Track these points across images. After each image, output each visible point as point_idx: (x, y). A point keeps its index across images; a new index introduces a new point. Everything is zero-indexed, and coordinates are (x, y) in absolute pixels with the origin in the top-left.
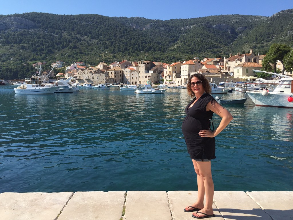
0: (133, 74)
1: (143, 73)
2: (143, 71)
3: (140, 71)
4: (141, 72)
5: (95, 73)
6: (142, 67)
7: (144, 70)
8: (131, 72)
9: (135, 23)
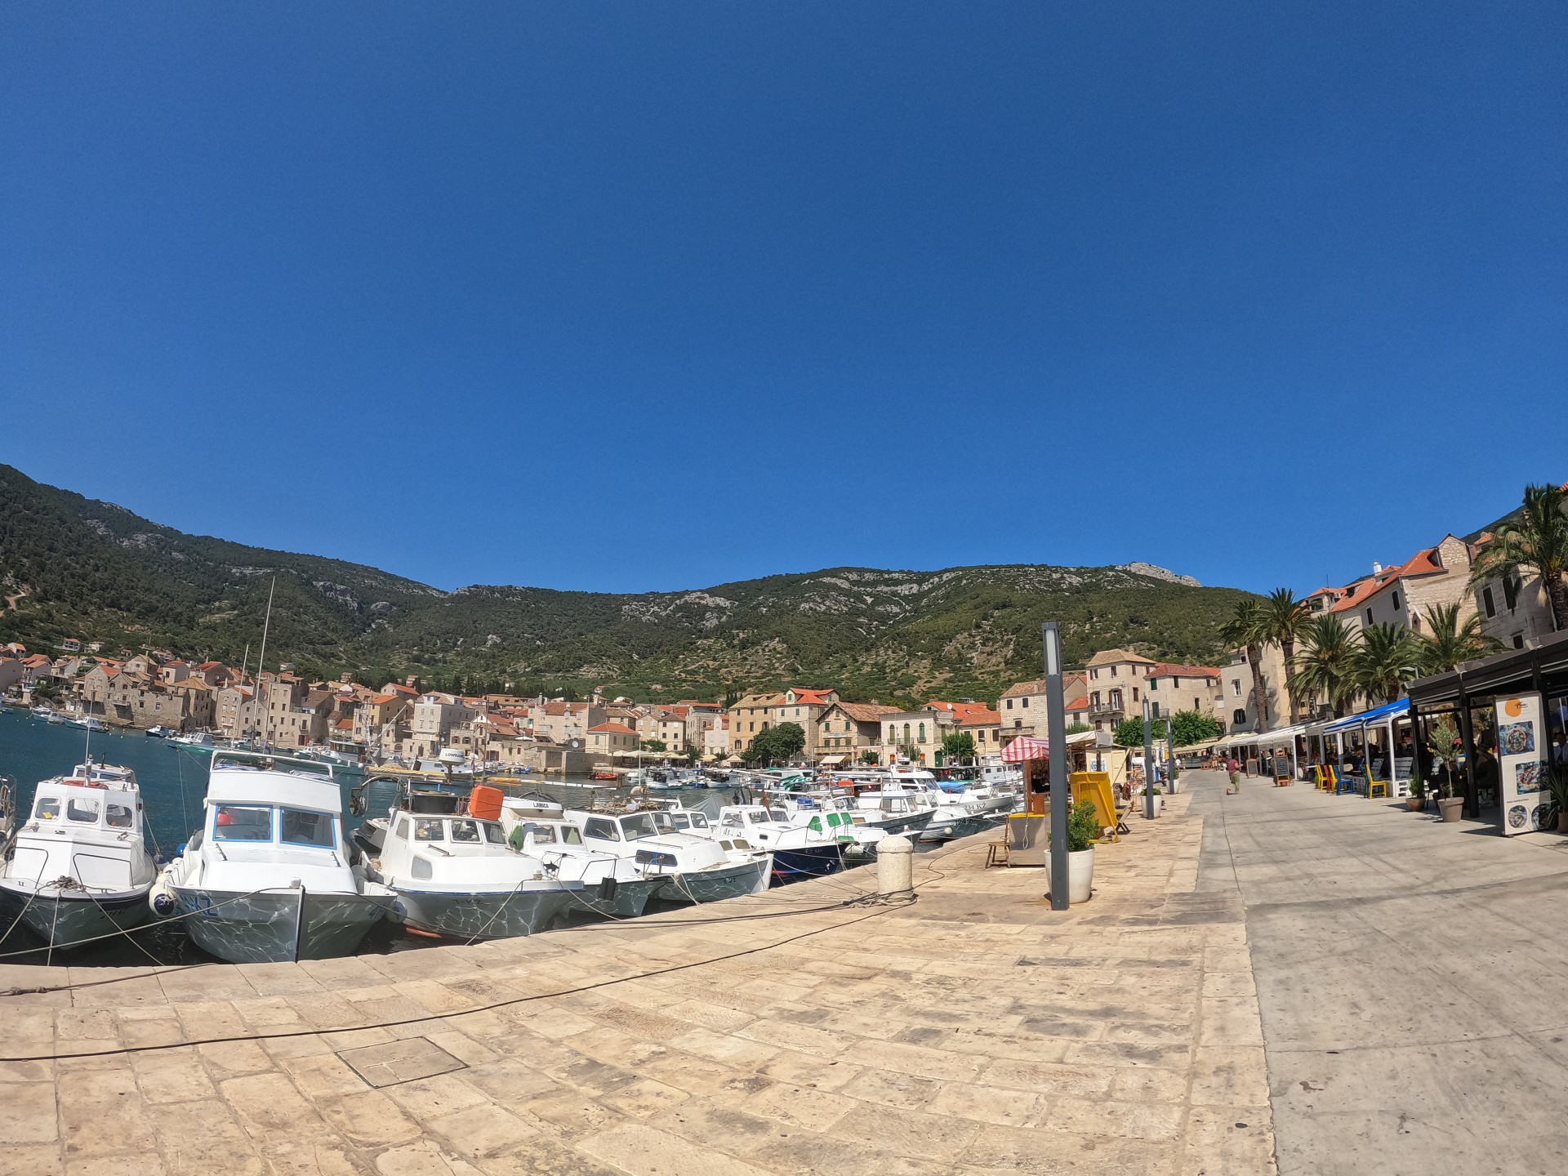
0: (248, 709)
1: (284, 709)
2: (284, 705)
3: (273, 704)
4: (278, 707)
5: (150, 690)
6: (281, 694)
7: (288, 701)
8: (243, 702)
9: (104, 522)
